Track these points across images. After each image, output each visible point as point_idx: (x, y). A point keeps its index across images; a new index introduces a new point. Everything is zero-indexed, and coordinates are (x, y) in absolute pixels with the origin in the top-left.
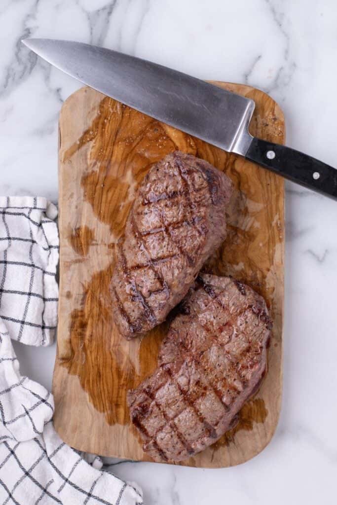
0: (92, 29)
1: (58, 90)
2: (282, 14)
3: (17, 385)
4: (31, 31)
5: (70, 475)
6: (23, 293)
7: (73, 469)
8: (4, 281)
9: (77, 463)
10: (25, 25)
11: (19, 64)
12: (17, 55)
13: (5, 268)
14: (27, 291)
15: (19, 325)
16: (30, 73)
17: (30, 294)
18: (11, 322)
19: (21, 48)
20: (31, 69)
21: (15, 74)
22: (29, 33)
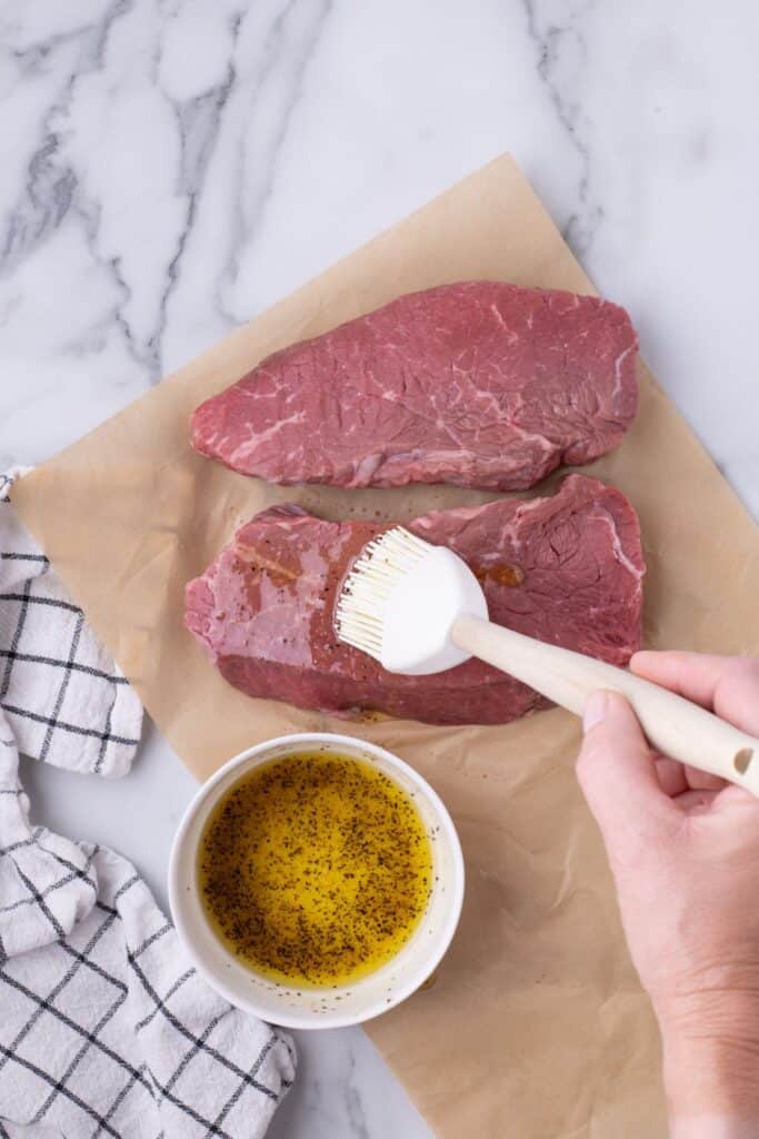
0: (183, 136)
1: (115, 262)
2: (576, 108)
4: (59, 140)
5: (169, 996)
6: (57, 663)
7: (177, 985)
8: (18, 635)
9: (187, 976)
10: (46, 127)
11: (35, 206)
12: (29, 188)
13: (24, 611)
14: (66, 659)
15: (45, 726)
16: (57, 225)
17: (70, 666)
18: (28, 720)
19: (39, 175)
20: (60, 217)
21: (25, 228)
22: (56, 144)
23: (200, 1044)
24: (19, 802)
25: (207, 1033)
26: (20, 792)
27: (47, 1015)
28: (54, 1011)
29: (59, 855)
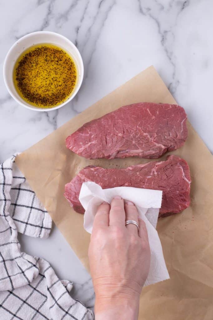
2: (172, 53)
3: (20, 257)
5: (58, 299)
6: (28, 207)
7: (61, 297)
8: (17, 199)
9: (64, 294)
13: (19, 193)
14: (30, 206)
15: (25, 225)
17: (32, 208)
18: (20, 223)
23: (67, 313)
24: (17, 245)
25: (69, 310)
26: (18, 243)
27: (25, 305)
28: (27, 303)
29: (28, 260)
